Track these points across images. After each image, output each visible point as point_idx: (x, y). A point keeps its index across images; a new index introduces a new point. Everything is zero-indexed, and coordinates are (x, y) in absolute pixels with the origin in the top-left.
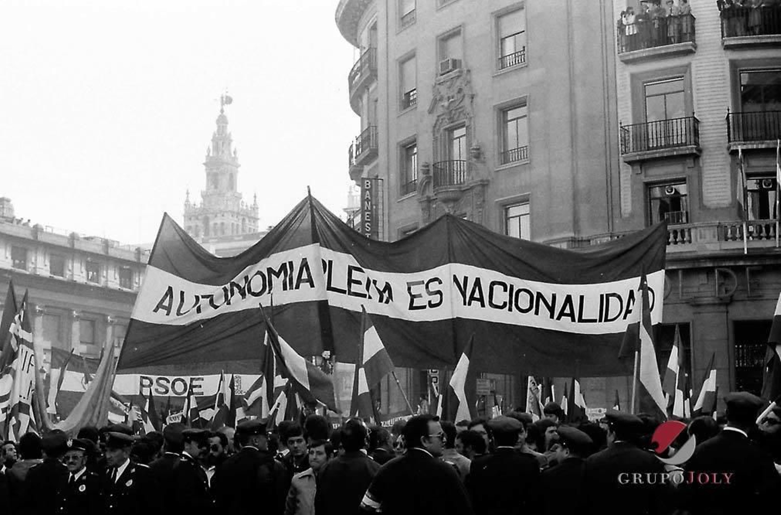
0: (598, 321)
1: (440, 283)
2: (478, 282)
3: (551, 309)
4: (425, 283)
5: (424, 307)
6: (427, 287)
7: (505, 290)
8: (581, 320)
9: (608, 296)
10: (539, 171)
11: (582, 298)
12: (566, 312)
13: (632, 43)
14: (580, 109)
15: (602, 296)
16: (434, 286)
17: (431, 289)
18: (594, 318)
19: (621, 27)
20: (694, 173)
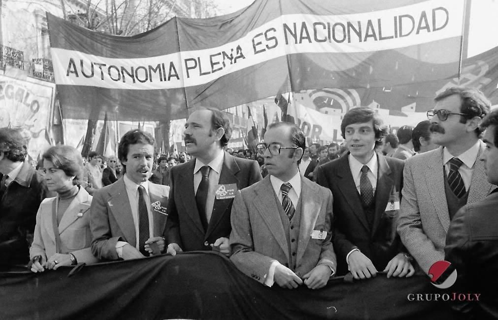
0: (394, 37)
1: (275, 31)
2: (304, 25)
3: (359, 34)
4: (264, 33)
5: (264, 50)
6: (266, 36)
7: (325, 28)
8: (381, 39)
9: (400, 17)
11: (379, 21)
12: (369, 34)
15: (395, 18)
16: (270, 34)
17: (268, 37)
18: (391, 35)
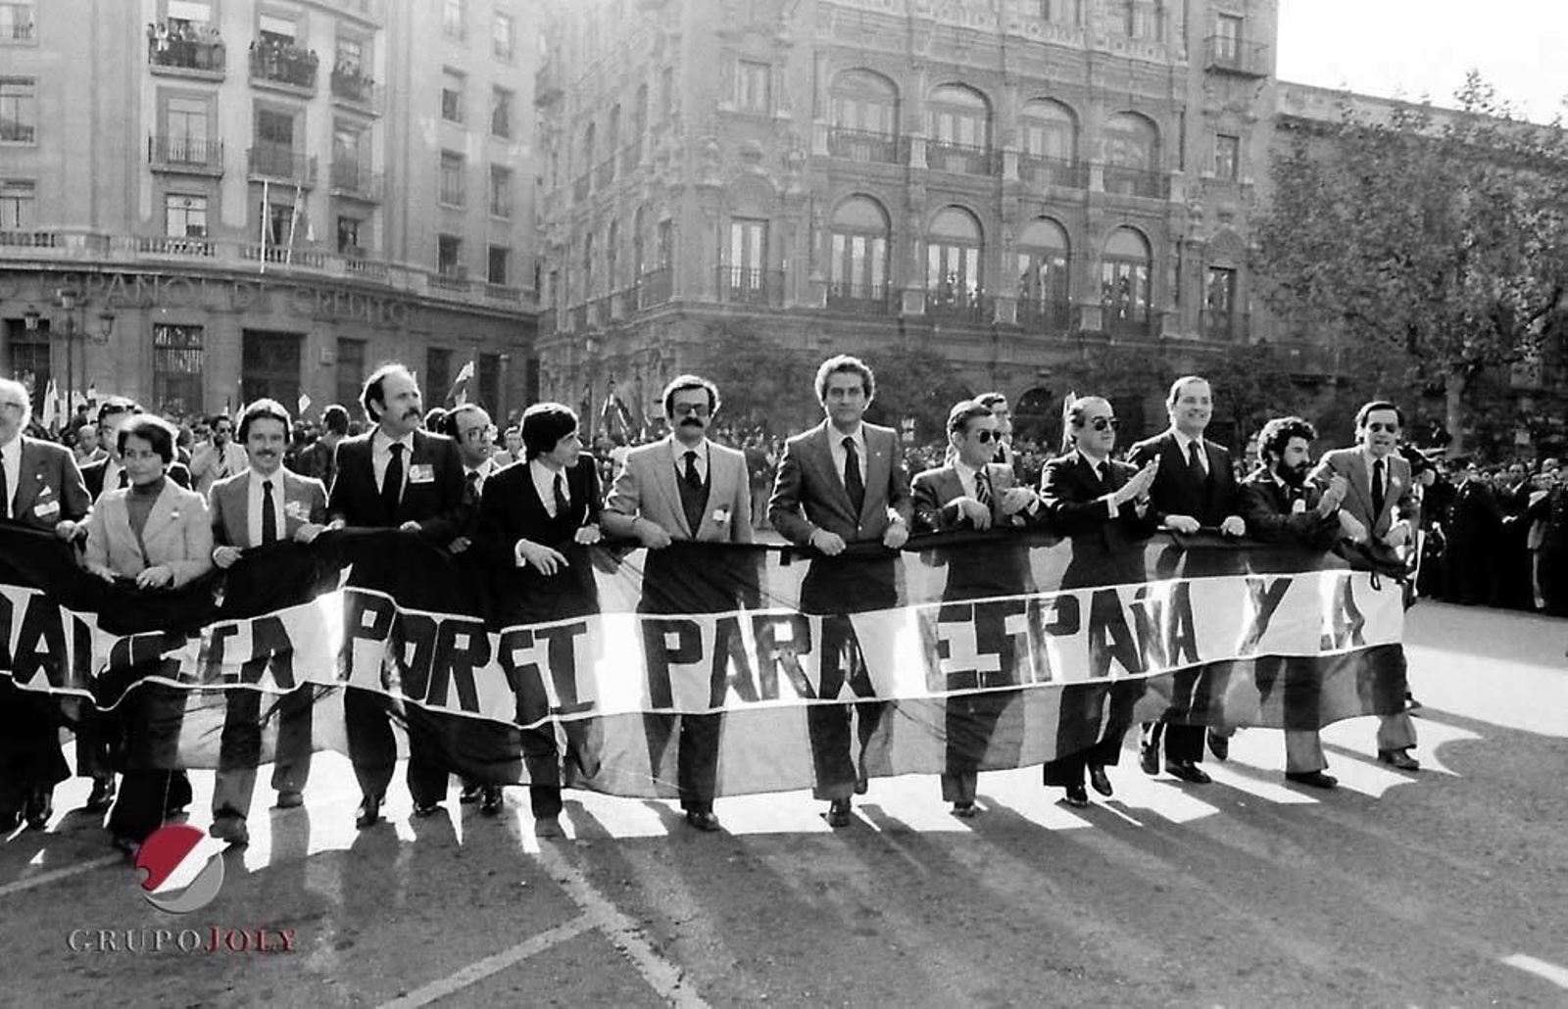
10: (48, 157)
13: (164, 58)
14: (104, 108)
19: (153, 41)
20: (215, 193)
